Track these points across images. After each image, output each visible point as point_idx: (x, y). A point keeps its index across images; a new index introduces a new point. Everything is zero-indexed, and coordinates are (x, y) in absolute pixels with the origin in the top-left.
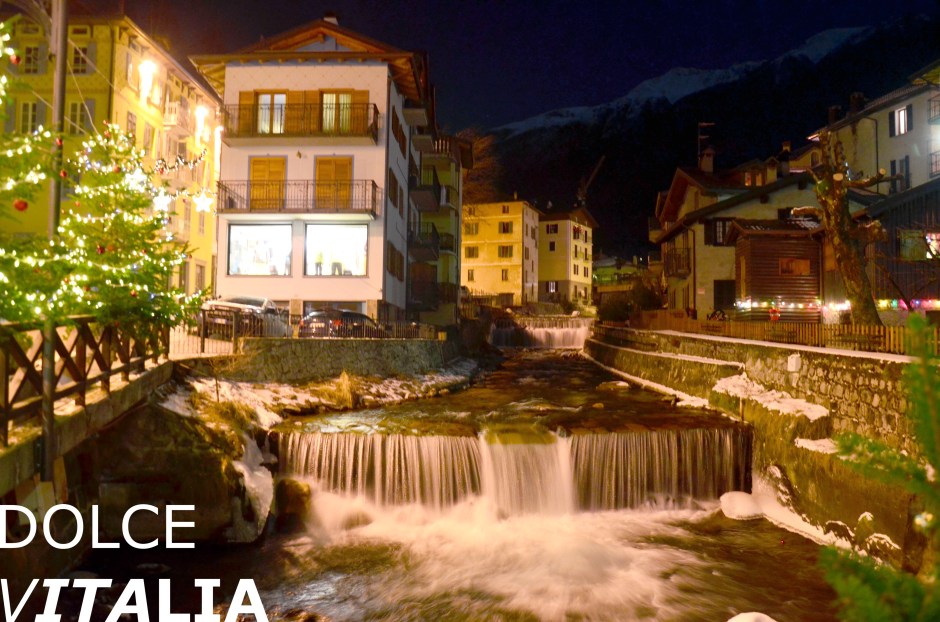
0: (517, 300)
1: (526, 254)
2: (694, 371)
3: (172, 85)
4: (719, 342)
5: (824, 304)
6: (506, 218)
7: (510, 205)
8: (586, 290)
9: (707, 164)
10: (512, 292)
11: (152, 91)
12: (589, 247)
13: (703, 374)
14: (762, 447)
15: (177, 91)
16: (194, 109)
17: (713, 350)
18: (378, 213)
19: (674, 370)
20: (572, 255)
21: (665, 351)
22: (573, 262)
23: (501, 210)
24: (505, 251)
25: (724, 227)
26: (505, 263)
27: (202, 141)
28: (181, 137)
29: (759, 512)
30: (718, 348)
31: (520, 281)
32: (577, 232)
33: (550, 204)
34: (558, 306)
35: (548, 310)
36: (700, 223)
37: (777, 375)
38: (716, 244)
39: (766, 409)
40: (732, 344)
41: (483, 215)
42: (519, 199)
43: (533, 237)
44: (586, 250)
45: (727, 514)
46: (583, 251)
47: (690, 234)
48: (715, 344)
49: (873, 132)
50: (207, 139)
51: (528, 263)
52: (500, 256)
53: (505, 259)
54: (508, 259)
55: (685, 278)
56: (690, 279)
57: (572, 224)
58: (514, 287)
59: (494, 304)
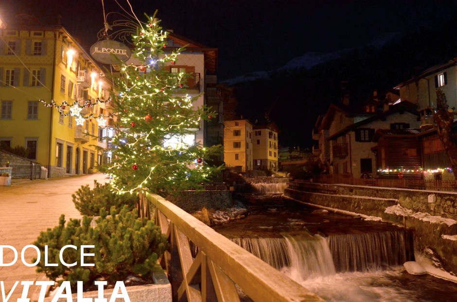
0: (244, 169)
1: (247, 146)
2: (368, 204)
3: (81, 61)
4: (380, 189)
5: (424, 170)
6: (237, 128)
7: (239, 122)
8: (275, 164)
9: (346, 102)
10: (241, 165)
11: (72, 64)
12: (276, 142)
13: (375, 205)
14: (419, 240)
15: (83, 64)
16: (90, 74)
17: (376, 193)
18: (200, 127)
19: (355, 203)
20: (269, 146)
21: (343, 194)
22: (269, 150)
23: (235, 124)
24: (237, 145)
25: (364, 133)
26: (237, 151)
27: (93, 90)
28: (85, 88)
29: (424, 271)
30: (379, 192)
31: (245, 160)
32: (270, 134)
33: (257, 121)
34: (263, 172)
35: (259, 174)
36: (353, 131)
37: (420, 205)
38: (361, 141)
39: (422, 220)
40: (389, 190)
41: (228, 127)
42: (243, 119)
43: (250, 138)
44: (275, 143)
45: (409, 271)
46: (274, 144)
47: (347, 136)
48: (377, 190)
49: (427, 85)
50: (95, 89)
51: (248, 150)
52: (234, 147)
53: (237, 149)
54: (238, 149)
55: (344, 158)
56: (348, 159)
57: (268, 131)
58: (242, 162)
59: (232, 171)
